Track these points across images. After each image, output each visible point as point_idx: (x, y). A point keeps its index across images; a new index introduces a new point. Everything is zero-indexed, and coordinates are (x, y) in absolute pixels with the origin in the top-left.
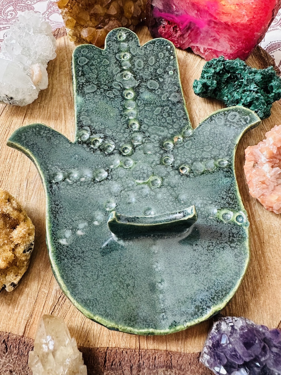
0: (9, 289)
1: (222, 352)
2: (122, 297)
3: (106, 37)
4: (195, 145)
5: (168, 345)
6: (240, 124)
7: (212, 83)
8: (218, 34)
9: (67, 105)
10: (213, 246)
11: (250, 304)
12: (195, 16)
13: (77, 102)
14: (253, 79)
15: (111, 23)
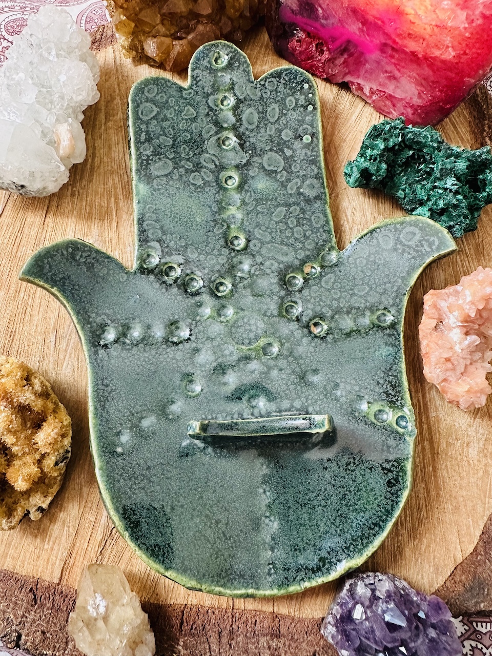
0: (34, 516)
1: (354, 630)
2: (208, 541)
3: (191, 61)
4: (340, 283)
5: (276, 604)
6: (421, 251)
7: (378, 170)
8: (398, 70)
9: (119, 191)
10: (354, 463)
11: (406, 549)
12: (357, 33)
13: (138, 194)
14: (451, 169)
15: (201, 28)
